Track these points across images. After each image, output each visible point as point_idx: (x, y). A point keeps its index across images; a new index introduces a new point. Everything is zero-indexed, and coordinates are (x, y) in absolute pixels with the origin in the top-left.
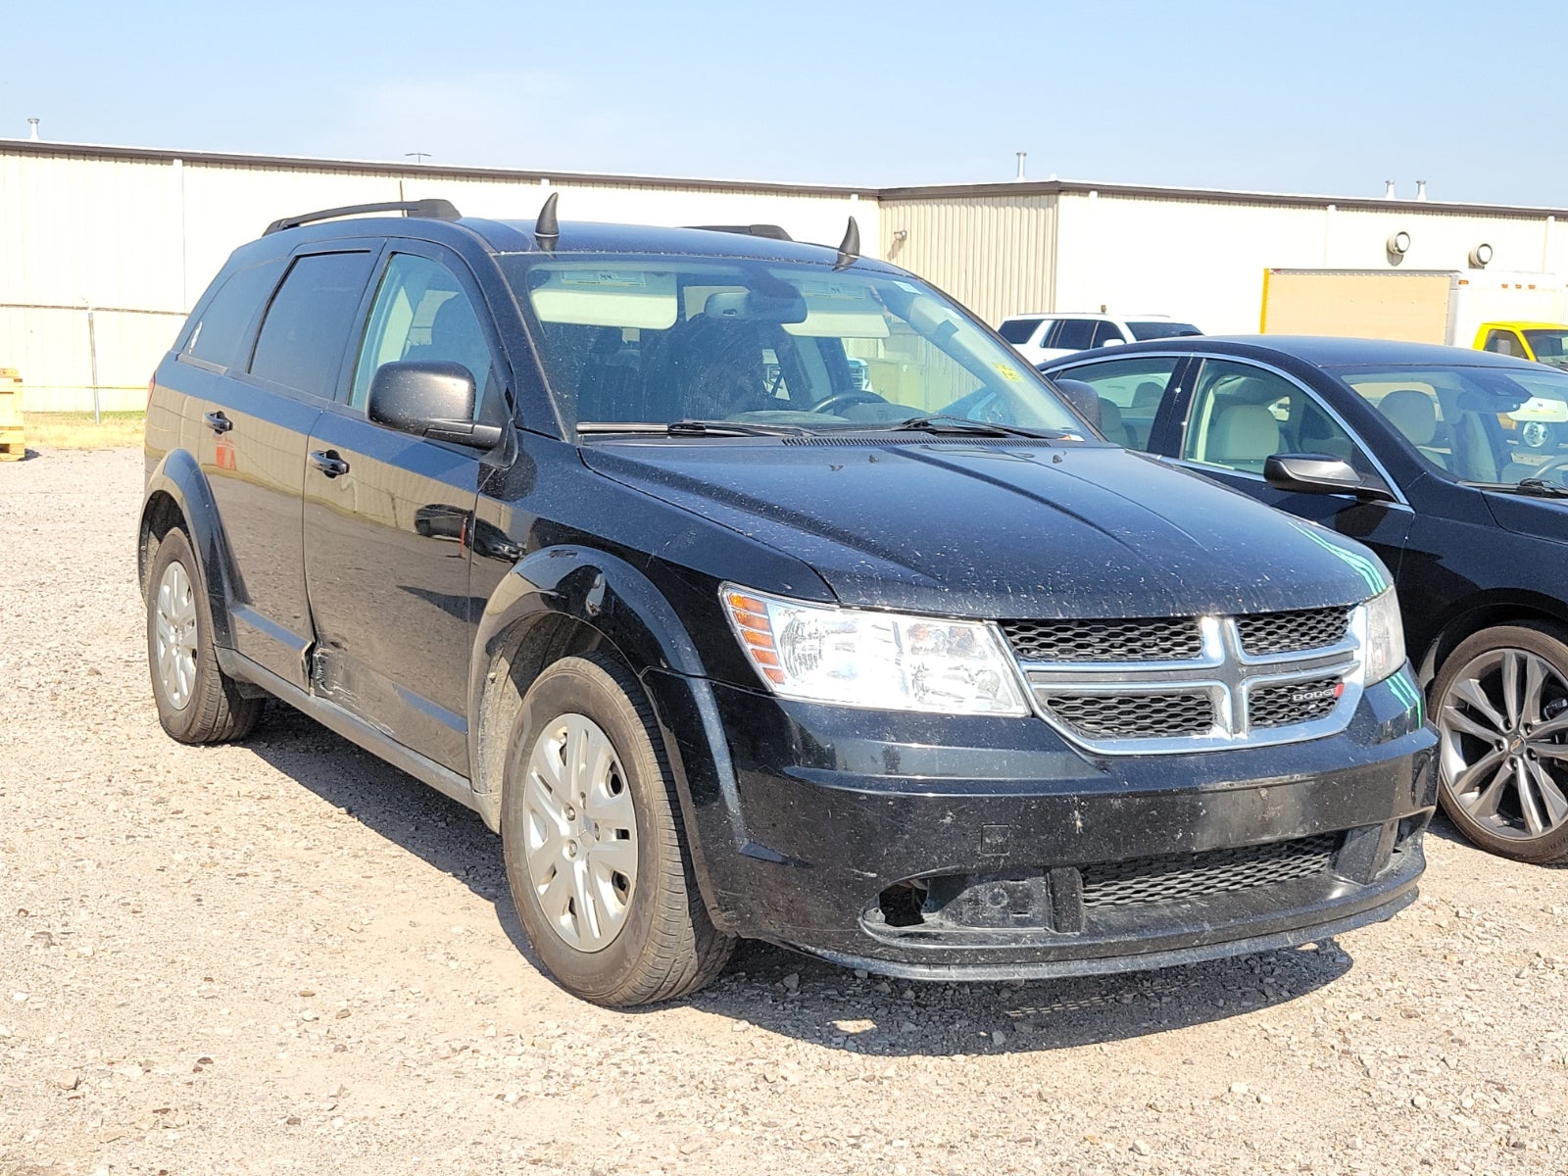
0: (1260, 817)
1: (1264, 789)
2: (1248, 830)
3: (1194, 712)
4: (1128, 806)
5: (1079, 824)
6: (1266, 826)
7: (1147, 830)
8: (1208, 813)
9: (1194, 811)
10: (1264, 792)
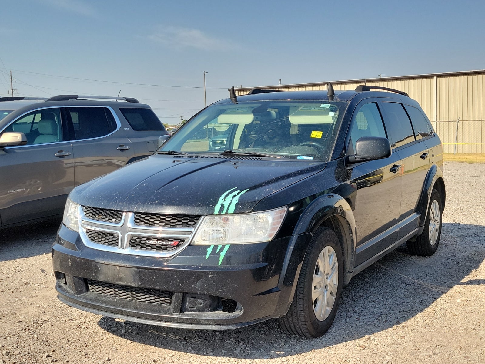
0: (117, 276)
1: (118, 267)
2: (114, 279)
3: (112, 239)
4: (81, 261)
5: (70, 263)
6: (120, 279)
7: (85, 270)
8: (101, 270)
9: (97, 268)
10: (118, 268)
